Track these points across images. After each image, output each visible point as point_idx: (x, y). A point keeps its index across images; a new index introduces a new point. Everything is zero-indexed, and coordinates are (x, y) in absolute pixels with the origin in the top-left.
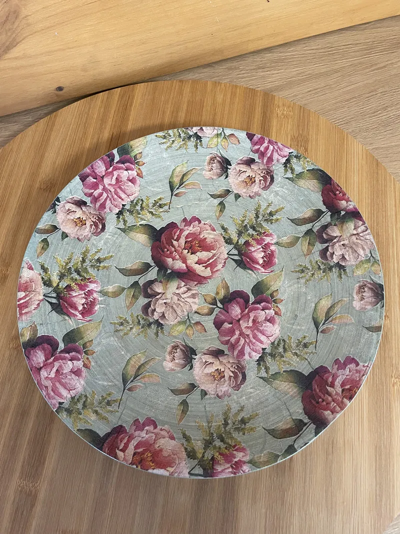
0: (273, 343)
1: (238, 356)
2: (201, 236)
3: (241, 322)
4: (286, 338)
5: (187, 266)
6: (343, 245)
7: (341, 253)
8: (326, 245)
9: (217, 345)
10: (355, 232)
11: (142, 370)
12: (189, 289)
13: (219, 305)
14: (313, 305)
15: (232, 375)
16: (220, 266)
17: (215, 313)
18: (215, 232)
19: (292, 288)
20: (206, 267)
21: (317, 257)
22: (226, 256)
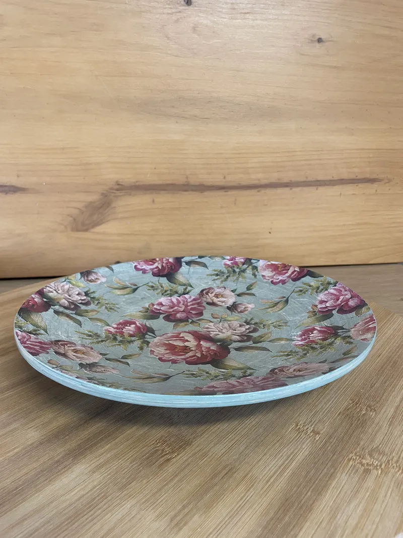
0: (171, 296)
1: (198, 299)
2: (168, 352)
3: (182, 310)
4: (161, 294)
5: (200, 342)
6: (70, 296)
7: (77, 296)
8: (79, 305)
9: (208, 307)
10: (54, 292)
11: (272, 306)
12: (209, 332)
13: (190, 321)
14: (126, 296)
15: (209, 294)
16: (170, 335)
17: (198, 318)
18: (153, 349)
19: (128, 307)
20: (183, 337)
21: (92, 306)
22: (158, 338)
